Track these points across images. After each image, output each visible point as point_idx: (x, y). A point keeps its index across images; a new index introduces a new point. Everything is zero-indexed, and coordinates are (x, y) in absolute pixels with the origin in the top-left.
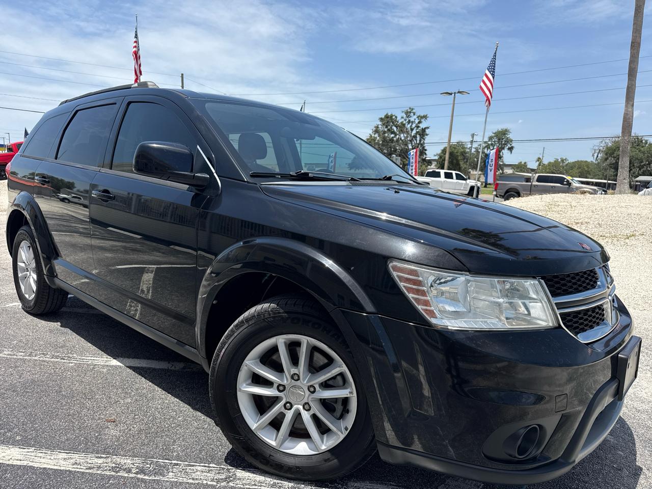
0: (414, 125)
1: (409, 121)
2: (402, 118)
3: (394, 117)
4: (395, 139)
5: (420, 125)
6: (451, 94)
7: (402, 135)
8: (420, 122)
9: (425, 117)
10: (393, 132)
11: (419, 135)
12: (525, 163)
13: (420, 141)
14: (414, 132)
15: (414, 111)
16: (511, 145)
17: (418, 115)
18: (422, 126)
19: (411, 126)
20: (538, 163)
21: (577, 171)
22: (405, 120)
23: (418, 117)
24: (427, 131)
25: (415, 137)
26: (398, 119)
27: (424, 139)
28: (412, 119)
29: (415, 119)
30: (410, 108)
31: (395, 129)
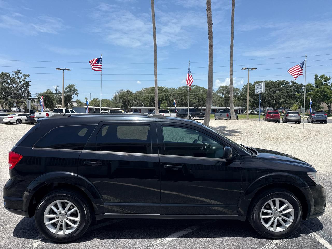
0: (21, 80)
1: (18, 77)
2: (13, 75)
3: (8, 74)
4: (9, 87)
5: (25, 80)
6: (61, 70)
7: (14, 85)
8: (25, 78)
9: (28, 76)
10: (8, 83)
11: (26, 85)
12: (79, 100)
13: (26, 88)
14: (22, 83)
15: (21, 72)
16: (77, 92)
17: (24, 74)
18: (27, 80)
19: (19, 80)
20: (86, 100)
21: (106, 104)
22: (16, 77)
23: (23, 75)
24: (30, 83)
25: (23, 86)
26: (11, 76)
27: (29, 88)
28: (20, 76)
29: (22, 77)
30: (18, 70)
31: (9, 81)
